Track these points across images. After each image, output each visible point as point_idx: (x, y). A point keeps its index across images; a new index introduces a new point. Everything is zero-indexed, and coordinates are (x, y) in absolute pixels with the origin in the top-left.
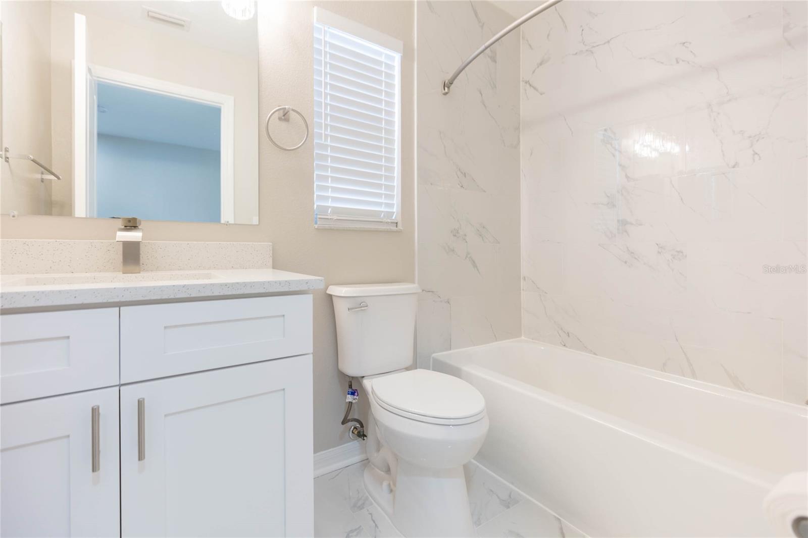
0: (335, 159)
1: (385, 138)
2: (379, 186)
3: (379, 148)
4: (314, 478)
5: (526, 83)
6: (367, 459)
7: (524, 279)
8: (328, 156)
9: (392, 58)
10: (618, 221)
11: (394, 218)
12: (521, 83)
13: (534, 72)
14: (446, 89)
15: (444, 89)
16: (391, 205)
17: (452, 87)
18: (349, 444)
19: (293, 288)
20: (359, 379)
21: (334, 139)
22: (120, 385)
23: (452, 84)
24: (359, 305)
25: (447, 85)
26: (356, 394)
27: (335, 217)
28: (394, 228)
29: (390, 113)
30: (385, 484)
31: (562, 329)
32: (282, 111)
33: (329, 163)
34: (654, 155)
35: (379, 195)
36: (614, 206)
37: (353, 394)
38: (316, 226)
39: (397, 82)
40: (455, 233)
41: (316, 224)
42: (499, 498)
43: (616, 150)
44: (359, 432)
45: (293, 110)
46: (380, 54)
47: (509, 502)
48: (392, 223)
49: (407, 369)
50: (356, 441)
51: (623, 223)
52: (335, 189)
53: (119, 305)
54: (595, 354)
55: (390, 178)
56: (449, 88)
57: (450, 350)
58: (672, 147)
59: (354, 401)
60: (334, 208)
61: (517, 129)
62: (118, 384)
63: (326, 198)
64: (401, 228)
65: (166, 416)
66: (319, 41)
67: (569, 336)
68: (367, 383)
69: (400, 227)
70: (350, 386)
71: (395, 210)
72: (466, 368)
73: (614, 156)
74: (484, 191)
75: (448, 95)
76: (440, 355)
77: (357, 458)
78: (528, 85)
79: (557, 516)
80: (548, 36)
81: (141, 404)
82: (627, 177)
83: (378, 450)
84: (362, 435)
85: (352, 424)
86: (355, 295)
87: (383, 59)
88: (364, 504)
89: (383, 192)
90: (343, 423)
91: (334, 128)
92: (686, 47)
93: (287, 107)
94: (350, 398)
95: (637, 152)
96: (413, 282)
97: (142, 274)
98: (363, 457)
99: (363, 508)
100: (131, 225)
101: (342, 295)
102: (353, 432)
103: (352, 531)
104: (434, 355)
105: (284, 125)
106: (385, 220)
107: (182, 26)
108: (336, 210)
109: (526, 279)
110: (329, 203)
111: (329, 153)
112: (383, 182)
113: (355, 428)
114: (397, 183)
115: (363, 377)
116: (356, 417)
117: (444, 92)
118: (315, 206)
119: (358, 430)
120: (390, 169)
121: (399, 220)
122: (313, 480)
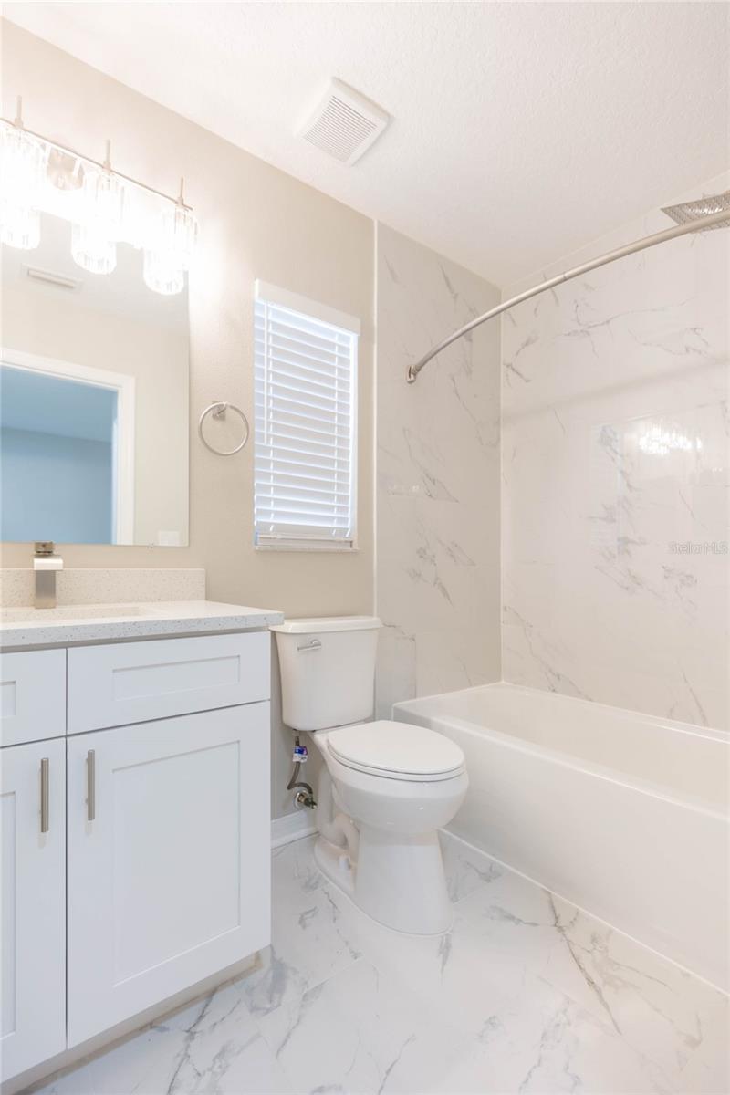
0: (278, 465)
1: (338, 438)
2: (330, 497)
3: (331, 450)
4: (272, 850)
5: (508, 366)
6: (317, 832)
7: (505, 608)
8: (269, 461)
9: (346, 339)
10: (619, 540)
11: (347, 536)
12: (503, 368)
13: (517, 354)
14: (412, 376)
15: (410, 376)
16: (344, 520)
17: (419, 374)
18: (295, 814)
19: (251, 625)
20: (308, 735)
21: (277, 439)
22: (67, 736)
23: (419, 370)
24: (311, 644)
25: (414, 372)
26: (305, 752)
27: (279, 537)
28: (349, 549)
29: (344, 407)
30: (342, 859)
31: (550, 671)
32: (216, 409)
33: (271, 469)
34: (663, 451)
35: (330, 508)
36: (614, 521)
37: (301, 752)
38: (257, 548)
39: (353, 368)
40: (422, 553)
41: (256, 544)
42: (477, 871)
43: (616, 453)
44: (306, 800)
45: (232, 407)
46: (332, 334)
47: (490, 875)
48: (346, 542)
49: (367, 721)
50: (302, 811)
51: (624, 541)
52: (278, 502)
53: (66, 645)
54: (591, 700)
55: (343, 487)
56: (415, 375)
57: (415, 697)
58: (683, 443)
59: (302, 761)
60: (275, 524)
61: (498, 423)
62: (64, 734)
63: (268, 513)
64: (357, 549)
65: (114, 771)
66: (261, 320)
67: (559, 678)
68: (320, 739)
69: (356, 547)
70: (298, 743)
71: (349, 526)
72: (435, 719)
73: (613, 460)
74: (457, 501)
75: (413, 384)
76: (403, 704)
77: (304, 832)
78: (510, 370)
79: (547, 889)
80: (536, 310)
81: (90, 758)
82: (629, 486)
83: (332, 819)
84: (310, 802)
85: (297, 790)
86: (304, 632)
87: (335, 340)
88: (317, 883)
89: (335, 503)
90: (289, 788)
91: (277, 427)
92: (697, 334)
93: (224, 403)
94: (297, 757)
95: (643, 448)
96: (371, 614)
97: (58, 608)
98: (311, 830)
99: (316, 888)
100: (45, 551)
101: (290, 632)
102: (299, 801)
103: (307, 913)
104: (395, 705)
105: (218, 424)
106: (337, 539)
107: (72, 287)
108: (279, 528)
109: (508, 609)
110: (272, 519)
111: (271, 457)
112: (335, 491)
113: (301, 795)
114: (352, 492)
115: (314, 731)
116: (303, 781)
117: (409, 379)
118: (255, 523)
119: (306, 797)
120: (343, 476)
121: (355, 539)
122: (270, 852)
